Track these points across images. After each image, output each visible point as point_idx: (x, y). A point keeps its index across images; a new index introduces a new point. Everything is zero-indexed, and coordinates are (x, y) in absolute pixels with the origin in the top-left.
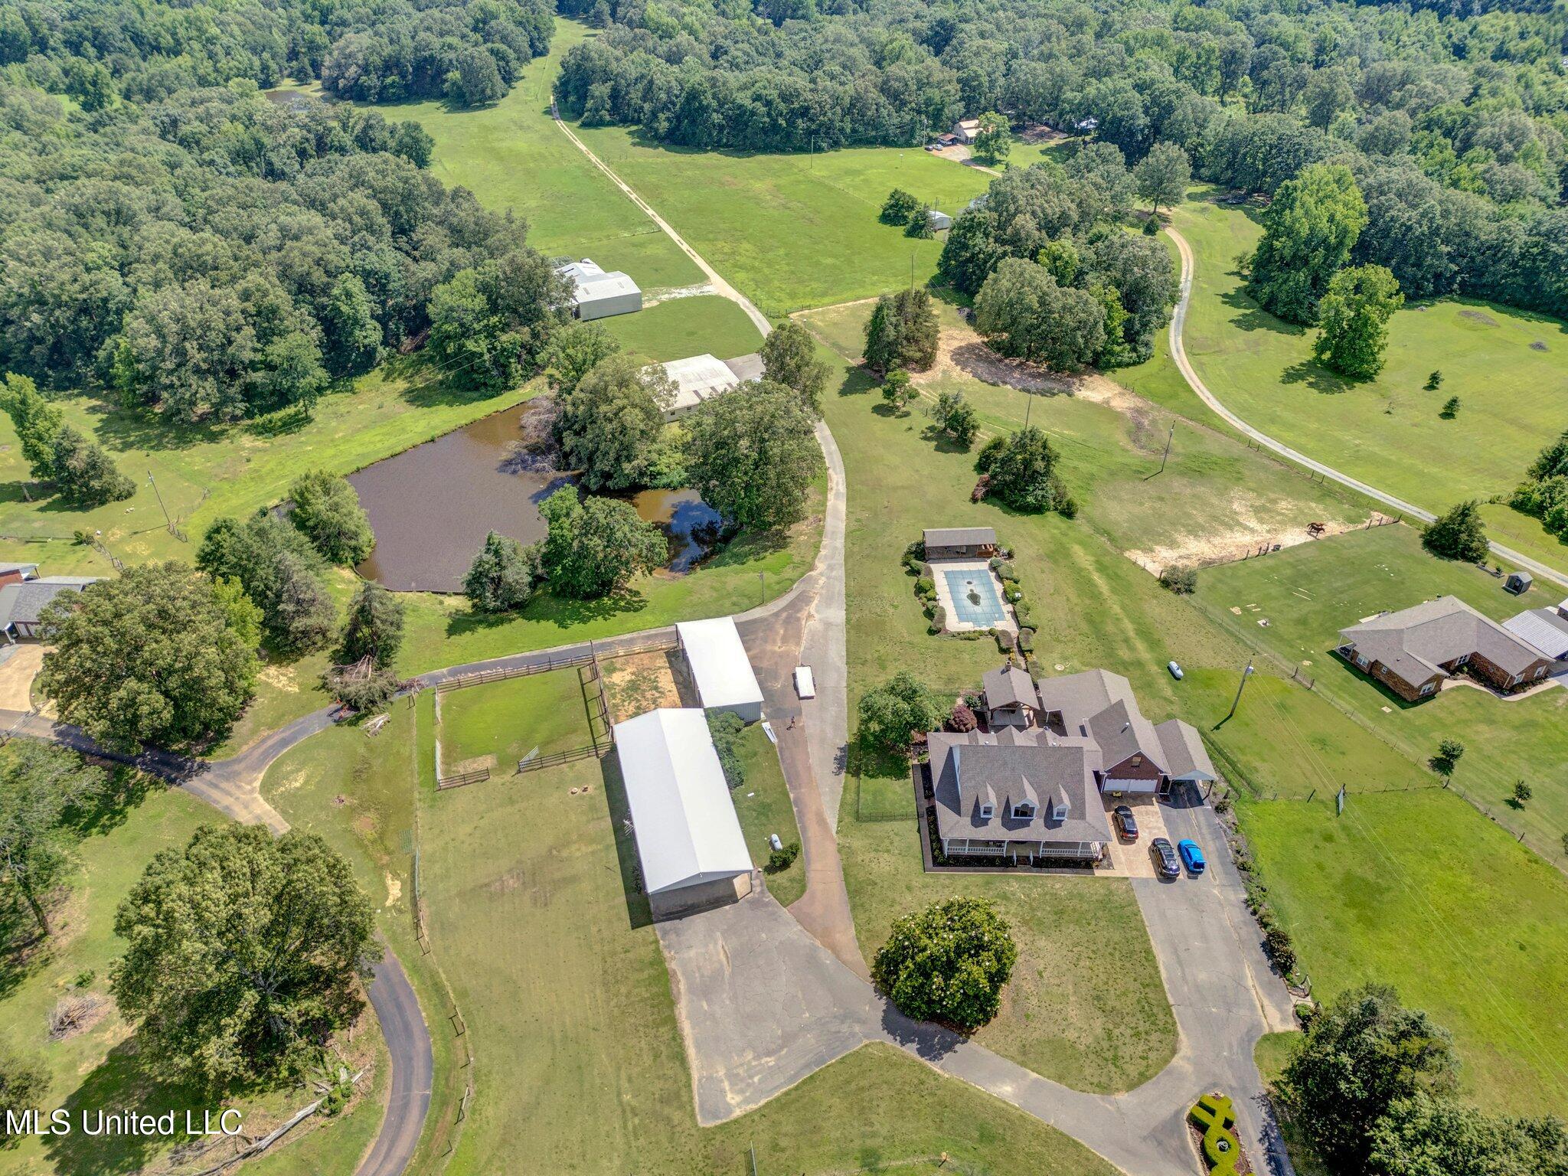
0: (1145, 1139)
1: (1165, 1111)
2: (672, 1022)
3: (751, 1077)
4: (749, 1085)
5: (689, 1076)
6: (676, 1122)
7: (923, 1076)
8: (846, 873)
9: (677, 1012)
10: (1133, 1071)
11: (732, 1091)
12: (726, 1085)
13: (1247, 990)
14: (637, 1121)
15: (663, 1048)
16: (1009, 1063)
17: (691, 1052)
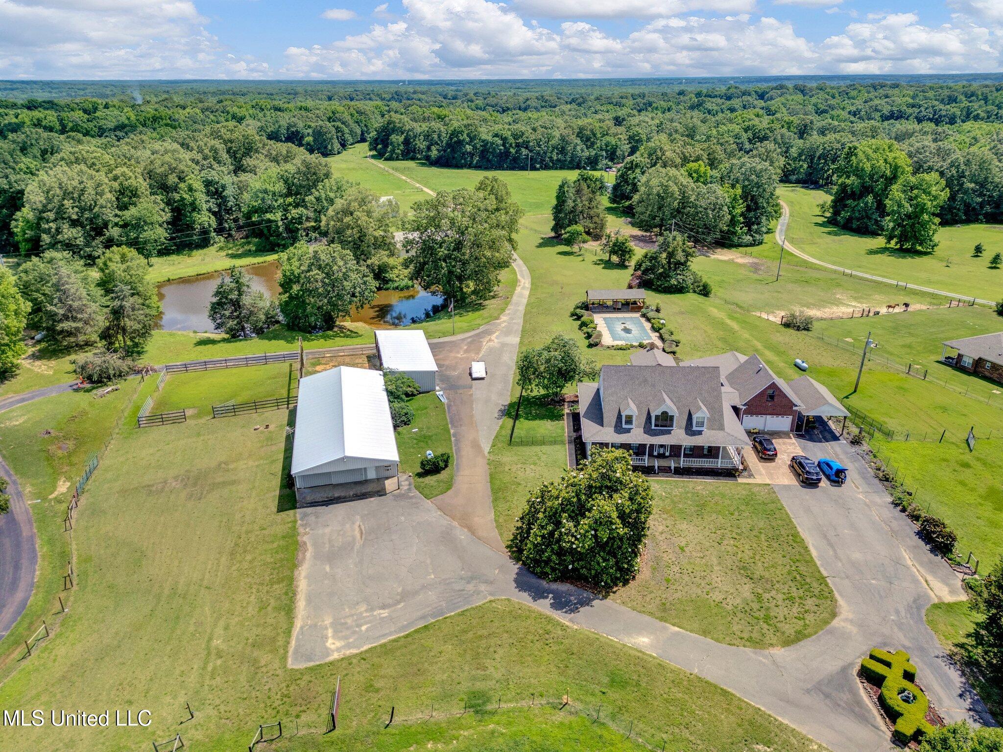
0: (808, 691)
1: (832, 666)
2: (290, 582)
3: (360, 626)
4: (355, 632)
5: (291, 624)
6: (263, 663)
7: (549, 627)
8: (492, 477)
9: (296, 573)
10: (789, 629)
11: (333, 637)
12: (330, 632)
13: (908, 568)
14: (219, 662)
15: (272, 601)
16: (647, 618)
17: (301, 604)
